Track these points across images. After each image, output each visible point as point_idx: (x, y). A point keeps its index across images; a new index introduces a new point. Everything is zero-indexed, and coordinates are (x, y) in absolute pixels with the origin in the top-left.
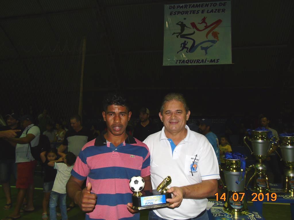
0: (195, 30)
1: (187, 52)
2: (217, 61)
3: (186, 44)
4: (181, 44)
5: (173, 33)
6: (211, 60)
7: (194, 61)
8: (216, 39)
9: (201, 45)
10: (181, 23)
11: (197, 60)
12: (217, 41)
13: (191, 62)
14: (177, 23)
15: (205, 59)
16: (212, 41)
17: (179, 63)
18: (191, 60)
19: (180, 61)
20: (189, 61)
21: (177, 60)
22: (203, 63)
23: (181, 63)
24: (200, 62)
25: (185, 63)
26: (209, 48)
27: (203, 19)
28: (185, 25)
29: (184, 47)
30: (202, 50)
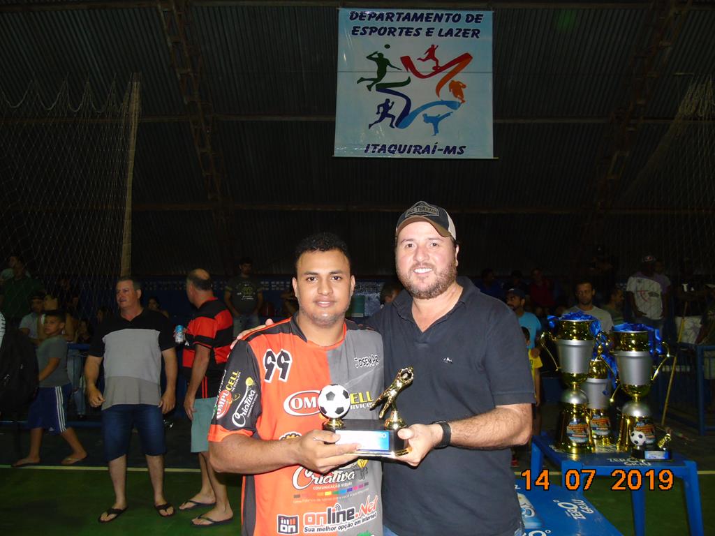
0: (410, 74)
2: (459, 150)
3: (390, 108)
4: (379, 107)
5: (359, 79)
6: (448, 148)
7: (408, 148)
8: (458, 100)
9: (424, 112)
10: (378, 54)
11: (415, 146)
12: (462, 105)
14: (367, 55)
15: (434, 145)
16: (450, 104)
17: (373, 152)
18: (401, 146)
19: (375, 148)
20: (396, 148)
21: (369, 145)
22: (428, 153)
23: (379, 152)
24: (421, 151)
25: (387, 151)
26: (443, 120)
27: (429, 50)
28: (387, 62)
29: (385, 115)
30: (427, 122)
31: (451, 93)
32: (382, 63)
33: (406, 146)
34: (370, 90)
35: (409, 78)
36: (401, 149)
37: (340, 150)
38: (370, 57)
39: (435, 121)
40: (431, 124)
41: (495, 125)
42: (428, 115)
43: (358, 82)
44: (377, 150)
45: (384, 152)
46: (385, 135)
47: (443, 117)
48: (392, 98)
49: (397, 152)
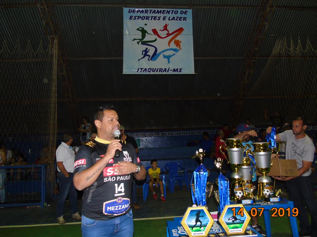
0: (156, 37)
1: (149, 60)
2: (179, 70)
3: (148, 52)
4: (143, 52)
5: (133, 39)
6: (174, 69)
7: (156, 70)
8: (178, 48)
9: (163, 53)
10: (142, 28)
11: (160, 69)
12: (180, 50)
13: (154, 71)
14: (137, 28)
15: (168, 68)
16: (175, 50)
17: (141, 72)
18: (153, 69)
19: (142, 70)
20: (151, 70)
21: (139, 68)
22: (166, 72)
23: (143, 71)
24: (162, 71)
25: (147, 71)
26: (172, 57)
27: (164, 26)
28: (146, 32)
29: (145, 55)
30: (165, 58)
31: (175, 45)
32: (144, 32)
33: (155, 69)
34: (138, 44)
35: (156, 38)
36: (153, 70)
37: (126, 71)
38: (138, 29)
39: (168, 57)
40: (167, 59)
41: (195, 60)
42: (165, 55)
43: (133, 40)
44: (142, 71)
45: (146, 72)
46: (146, 64)
47: (172, 56)
48: (149, 47)
49: (151, 71)
